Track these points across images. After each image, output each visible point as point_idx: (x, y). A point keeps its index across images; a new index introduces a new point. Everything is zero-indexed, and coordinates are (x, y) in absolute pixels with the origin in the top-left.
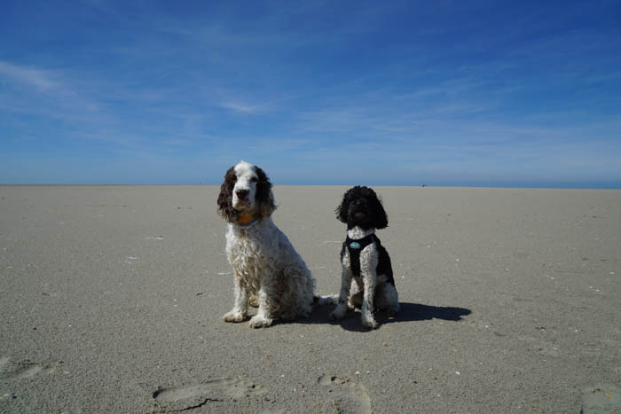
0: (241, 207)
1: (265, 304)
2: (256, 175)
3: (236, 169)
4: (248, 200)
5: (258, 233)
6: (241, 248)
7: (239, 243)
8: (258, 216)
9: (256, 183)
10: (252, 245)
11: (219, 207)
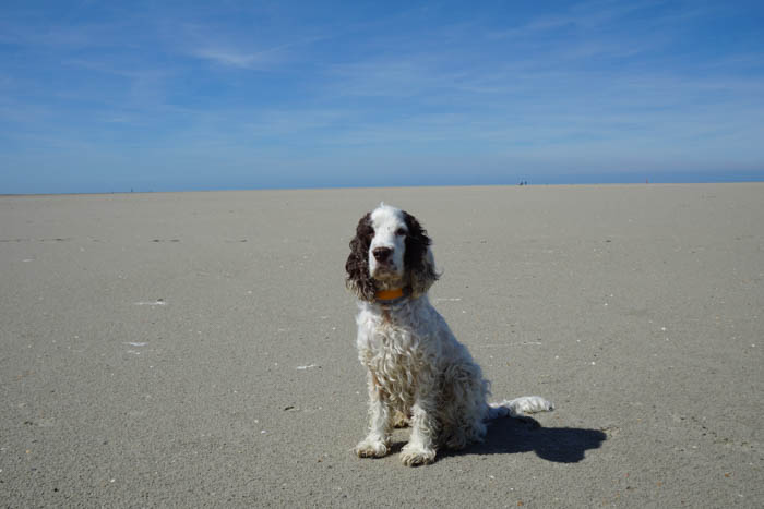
0: (382, 276)
1: (423, 426)
5: (412, 317)
6: (385, 340)
7: (382, 333)
8: (407, 290)
9: (404, 237)
10: (403, 336)
11: (348, 275)
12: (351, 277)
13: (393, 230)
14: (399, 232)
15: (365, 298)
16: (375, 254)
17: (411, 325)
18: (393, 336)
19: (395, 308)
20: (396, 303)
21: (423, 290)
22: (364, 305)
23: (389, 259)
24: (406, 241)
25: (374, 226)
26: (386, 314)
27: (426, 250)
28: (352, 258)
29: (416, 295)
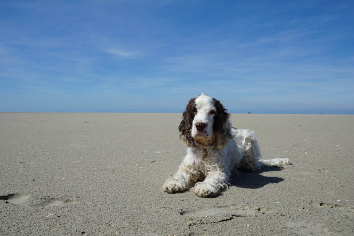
2: (214, 108)
3: (197, 101)
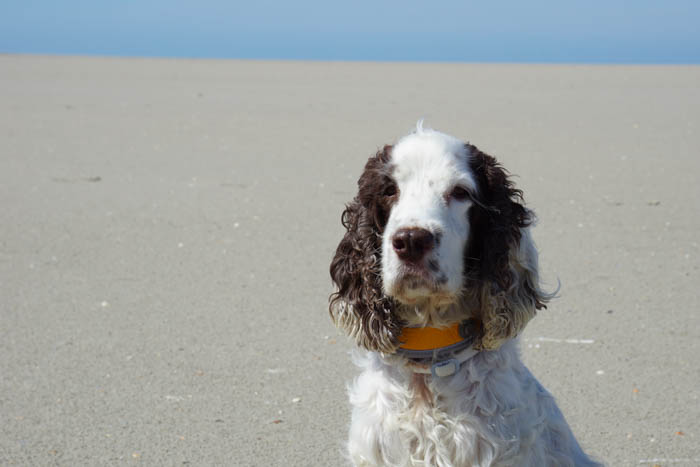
0: (413, 294)
4: (434, 266)
5: (479, 392)
6: (414, 443)
7: (410, 427)
8: (472, 330)
9: (466, 205)
10: (457, 438)
11: (336, 289)
12: (342, 293)
13: (442, 187)
14: (457, 193)
15: (371, 343)
16: (398, 243)
17: (478, 412)
18: (433, 435)
19: (440, 371)
20: (443, 358)
21: (507, 331)
22: (367, 360)
23: (428, 257)
24: (472, 214)
25: (397, 176)
26: (420, 384)
27: (518, 236)
28: (345, 247)
29: (492, 342)
